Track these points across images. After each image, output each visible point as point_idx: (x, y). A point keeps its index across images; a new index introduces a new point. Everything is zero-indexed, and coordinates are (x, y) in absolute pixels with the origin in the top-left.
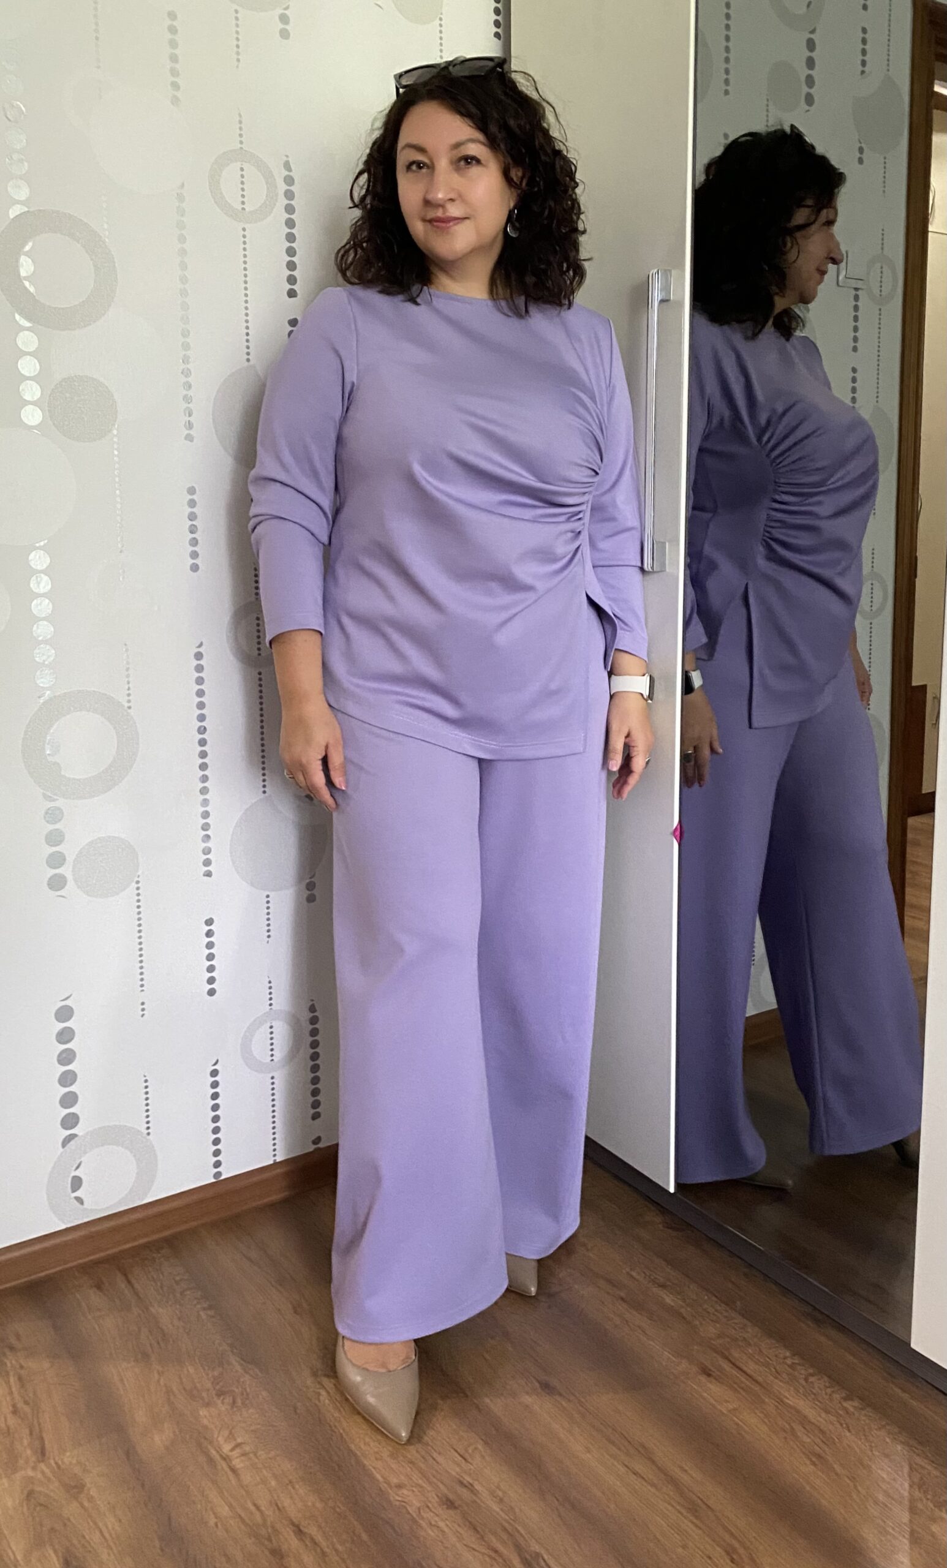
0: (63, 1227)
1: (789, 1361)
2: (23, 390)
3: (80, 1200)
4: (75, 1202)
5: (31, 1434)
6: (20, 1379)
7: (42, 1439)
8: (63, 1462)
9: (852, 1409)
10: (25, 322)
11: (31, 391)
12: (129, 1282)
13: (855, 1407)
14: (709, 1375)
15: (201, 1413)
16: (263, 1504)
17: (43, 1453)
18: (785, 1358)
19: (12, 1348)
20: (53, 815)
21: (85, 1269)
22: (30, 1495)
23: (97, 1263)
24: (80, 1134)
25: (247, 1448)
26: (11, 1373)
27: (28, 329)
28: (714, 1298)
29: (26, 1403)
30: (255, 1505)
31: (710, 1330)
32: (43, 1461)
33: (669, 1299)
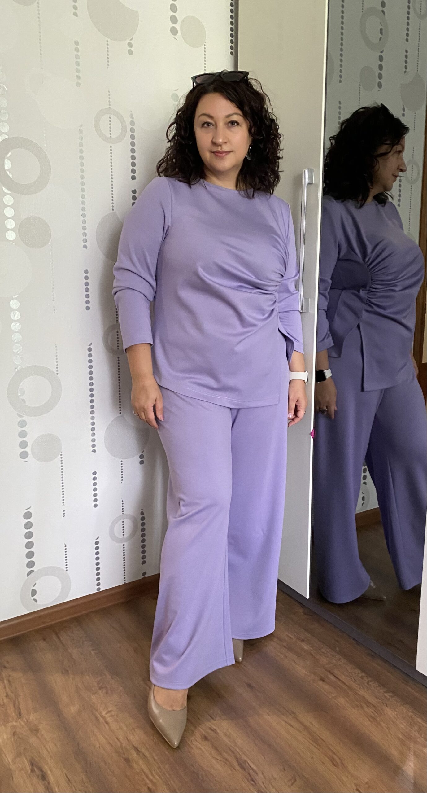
0: (28, 612)
1: (360, 675)
2: (7, 223)
3: (35, 600)
4: (33, 601)
5: (14, 707)
6: (9, 681)
7: (19, 708)
8: (29, 719)
9: (388, 697)
10: (8, 191)
11: (11, 224)
12: (59, 638)
13: (390, 696)
14: (324, 681)
15: (92, 697)
16: (121, 738)
17: (20, 714)
18: (359, 673)
19: (5, 667)
20: (22, 424)
21: (38, 631)
22: (14, 734)
23: (44, 629)
24: (35, 570)
25: (113, 713)
26: (5, 679)
27: (9, 194)
28: (326, 646)
29: (12, 692)
30: (117, 739)
31: (324, 660)
32: (20, 718)
33: (305, 647)
